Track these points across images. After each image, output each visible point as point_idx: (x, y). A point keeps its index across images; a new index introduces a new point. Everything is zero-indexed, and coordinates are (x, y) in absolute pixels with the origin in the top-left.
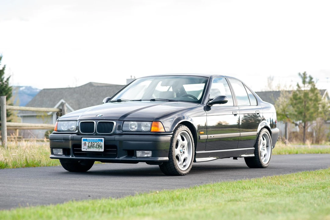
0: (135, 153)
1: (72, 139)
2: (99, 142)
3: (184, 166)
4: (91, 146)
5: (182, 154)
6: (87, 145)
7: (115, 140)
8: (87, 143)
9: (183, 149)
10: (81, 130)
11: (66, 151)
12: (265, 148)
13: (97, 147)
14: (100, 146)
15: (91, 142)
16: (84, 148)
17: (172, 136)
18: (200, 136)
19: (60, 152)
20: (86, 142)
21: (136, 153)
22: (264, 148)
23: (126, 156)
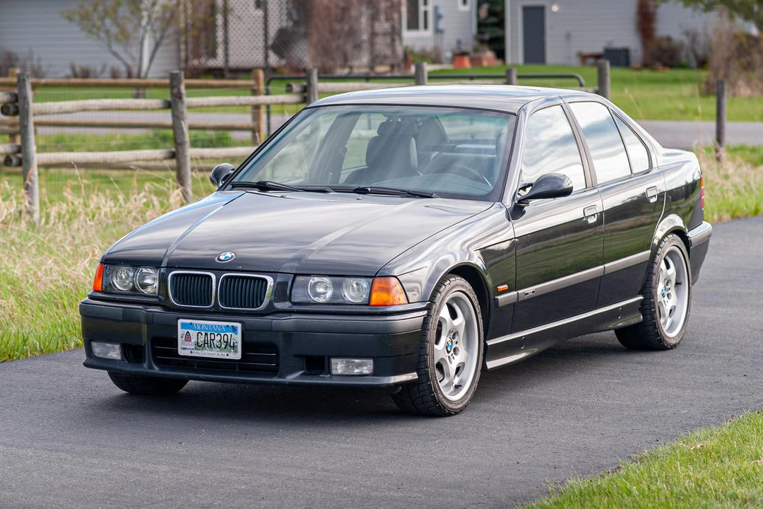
0: (326, 364)
1: (150, 321)
2: (229, 334)
3: (458, 387)
4: (205, 343)
5: (450, 354)
6: (194, 340)
7: (273, 330)
8: (193, 333)
9: (454, 341)
10: (175, 296)
11: (132, 352)
12: (673, 292)
13: (223, 346)
14: (229, 345)
15: (203, 333)
16: (184, 349)
17: (426, 312)
18: (499, 297)
19: (114, 353)
20: (191, 331)
21: (329, 365)
22: (669, 291)
23: (304, 372)
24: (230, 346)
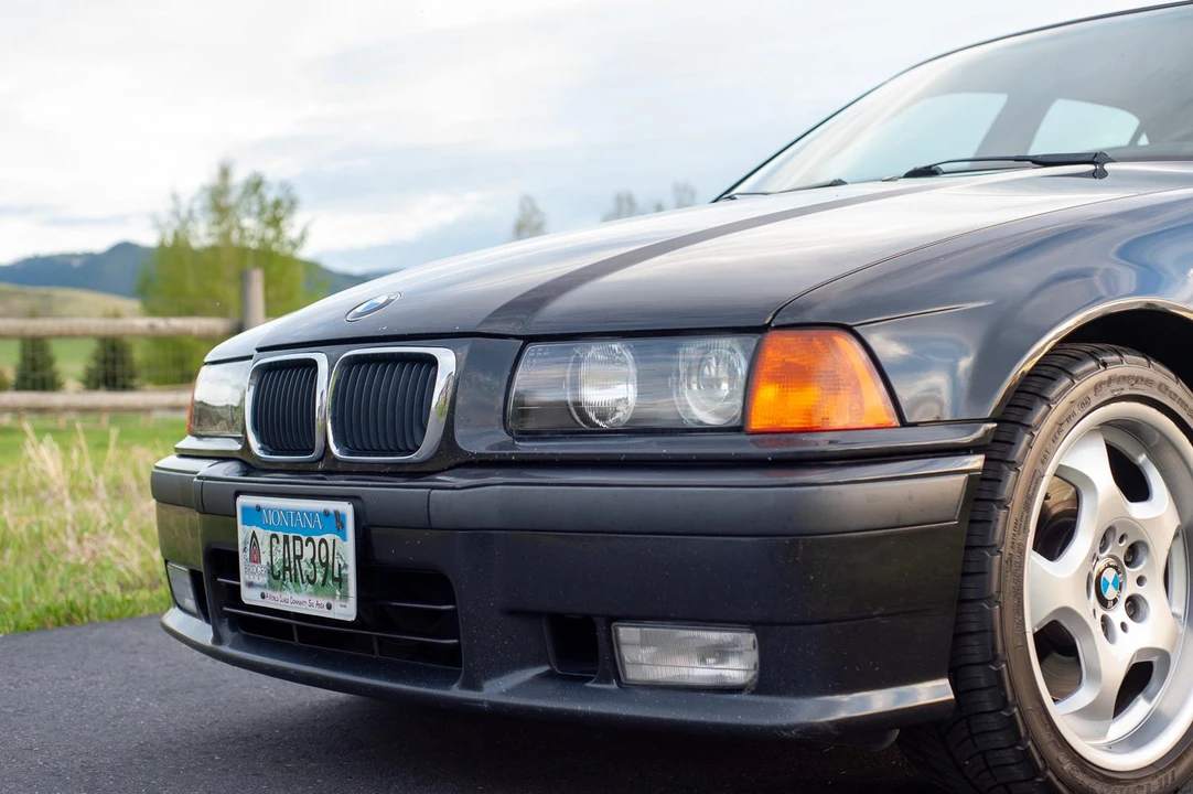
0: (602, 644)
2: (329, 537)
4: (285, 570)
5: (1109, 613)
6: (265, 557)
7: (434, 524)
8: (263, 537)
9: (1132, 573)
13: (320, 578)
14: (331, 575)
15: (281, 535)
16: (251, 584)
17: (976, 462)
19: (189, 595)
20: (259, 531)
21: (612, 645)
23: (544, 669)
24: (334, 579)
